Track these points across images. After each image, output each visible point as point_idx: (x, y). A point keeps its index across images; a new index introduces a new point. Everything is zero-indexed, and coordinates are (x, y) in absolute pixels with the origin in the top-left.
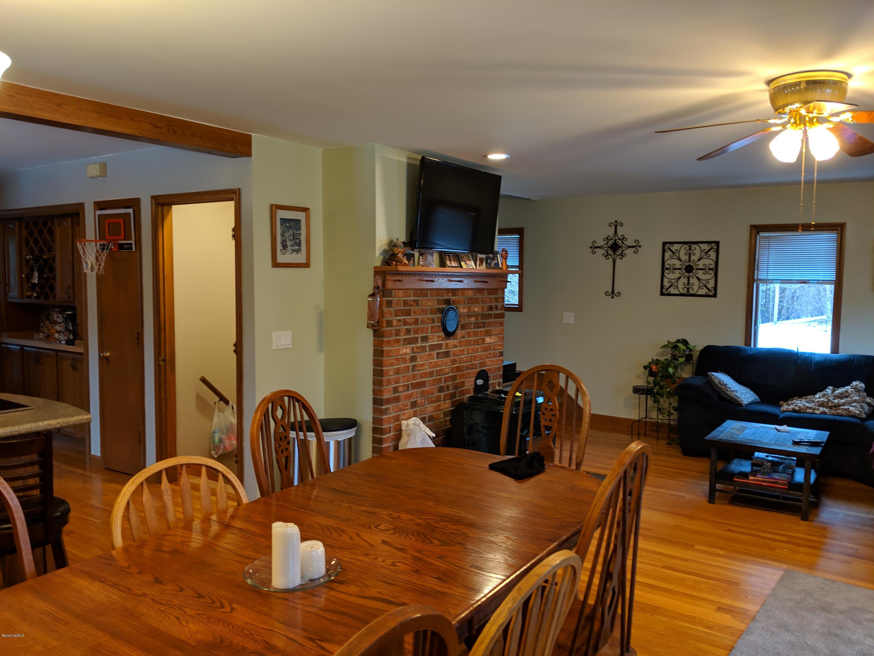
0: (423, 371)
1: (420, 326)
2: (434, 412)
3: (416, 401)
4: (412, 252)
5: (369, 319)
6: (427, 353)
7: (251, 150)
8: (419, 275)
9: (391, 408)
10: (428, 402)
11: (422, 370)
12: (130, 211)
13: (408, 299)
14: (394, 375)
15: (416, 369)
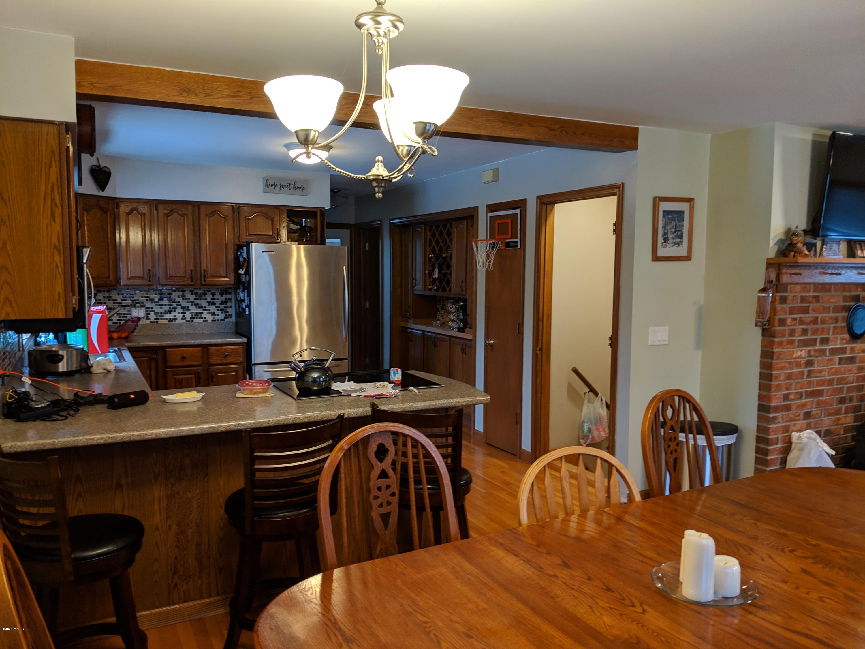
0: (821, 378)
1: (820, 326)
2: (832, 426)
3: (810, 412)
4: (814, 241)
5: (759, 316)
6: (827, 358)
7: (637, 143)
8: (823, 267)
9: (780, 417)
10: (825, 414)
11: (819, 377)
12: (518, 211)
13: (807, 294)
14: (784, 380)
15: (813, 375)
